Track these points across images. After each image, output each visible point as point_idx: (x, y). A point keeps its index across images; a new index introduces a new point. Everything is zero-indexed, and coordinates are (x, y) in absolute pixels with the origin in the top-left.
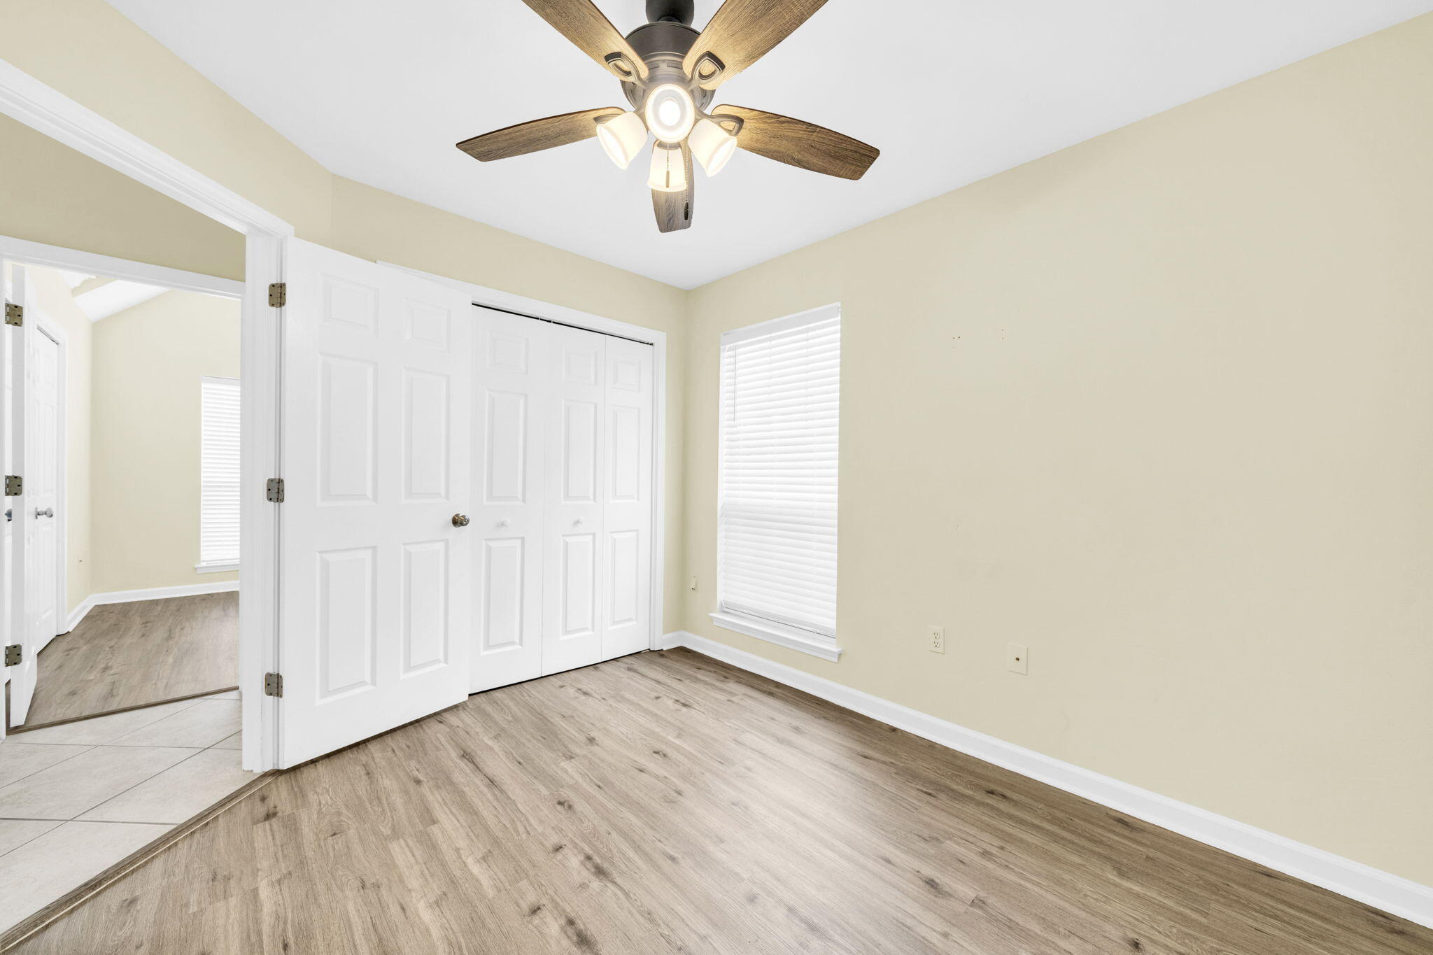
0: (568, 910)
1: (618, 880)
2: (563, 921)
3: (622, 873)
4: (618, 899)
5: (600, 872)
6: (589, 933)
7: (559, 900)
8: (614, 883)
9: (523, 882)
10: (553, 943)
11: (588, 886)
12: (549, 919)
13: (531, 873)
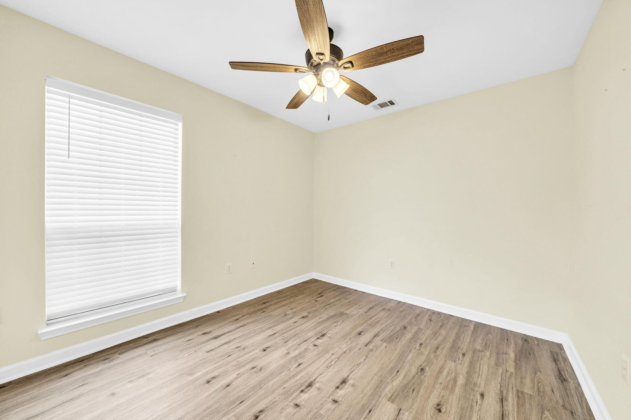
0: (332, 390)
1: (314, 378)
2: (338, 390)
3: (309, 378)
4: (323, 376)
5: (310, 385)
6: (341, 381)
7: (328, 395)
8: (315, 379)
9: (321, 412)
10: (348, 390)
11: (319, 387)
12: (338, 395)
13: (315, 411)
